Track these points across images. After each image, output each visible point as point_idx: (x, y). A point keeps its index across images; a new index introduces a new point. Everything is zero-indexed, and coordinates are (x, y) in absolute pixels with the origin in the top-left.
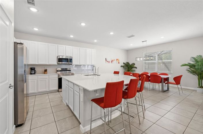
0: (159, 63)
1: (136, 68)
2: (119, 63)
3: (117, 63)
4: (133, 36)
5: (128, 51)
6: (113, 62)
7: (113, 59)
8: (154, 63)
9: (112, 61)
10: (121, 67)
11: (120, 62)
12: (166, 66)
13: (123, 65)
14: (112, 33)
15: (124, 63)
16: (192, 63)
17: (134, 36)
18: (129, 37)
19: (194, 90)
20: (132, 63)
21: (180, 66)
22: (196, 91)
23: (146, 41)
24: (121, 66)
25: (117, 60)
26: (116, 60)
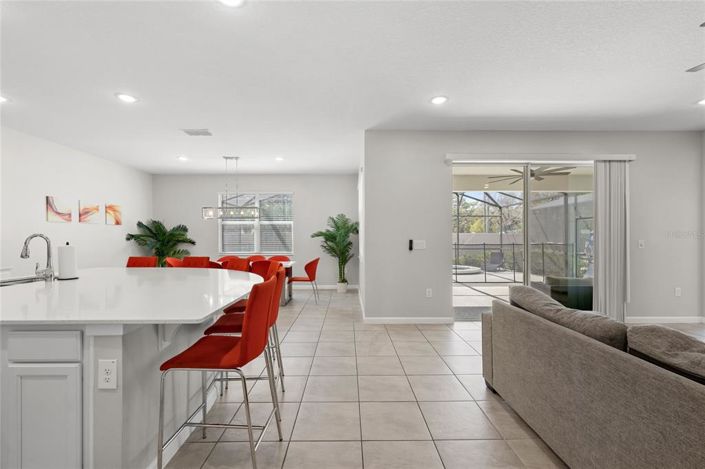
0: (263, 228)
1: (193, 243)
2: (118, 223)
3: (111, 220)
4: (206, 133)
5: (157, 180)
6: (89, 218)
7: (85, 204)
8: (248, 229)
9: (83, 214)
10: (128, 239)
11: (123, 220)
12: (279, 235)
13: (136, 231)
14: (127, 99)
15: (140, 224)
16: (331, 229)
17: (209, 134)
18: (191, 133)
19: (332, 290)
20: (175, 225)
21: (309, 237)
22: (336, 290)
23: (237, 158)
24: (130, 237)
25: (109, 208)
26: (102, 210)
